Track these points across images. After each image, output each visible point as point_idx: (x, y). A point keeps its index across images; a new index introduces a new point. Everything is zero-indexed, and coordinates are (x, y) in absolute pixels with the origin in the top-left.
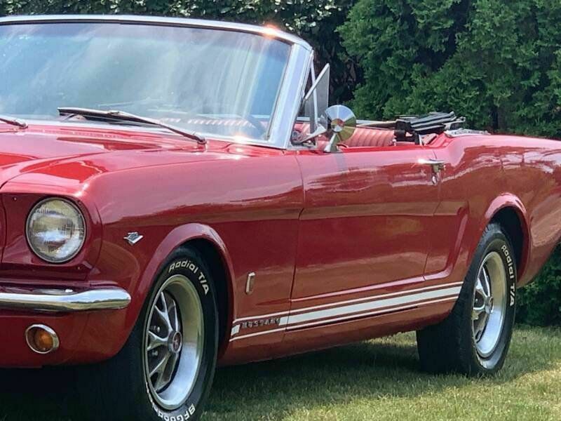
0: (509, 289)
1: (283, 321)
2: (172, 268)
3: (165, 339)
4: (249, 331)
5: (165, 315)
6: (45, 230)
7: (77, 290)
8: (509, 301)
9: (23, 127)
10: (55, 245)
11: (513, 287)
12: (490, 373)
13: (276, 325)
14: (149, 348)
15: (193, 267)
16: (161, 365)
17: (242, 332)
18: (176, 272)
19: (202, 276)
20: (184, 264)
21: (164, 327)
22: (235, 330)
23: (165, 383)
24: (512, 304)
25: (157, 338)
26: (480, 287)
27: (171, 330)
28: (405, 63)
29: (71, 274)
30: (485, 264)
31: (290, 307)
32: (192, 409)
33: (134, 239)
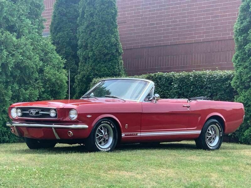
1: (138, 134)
2: (102, 122)
3: (102, 135)
4: (127, 135)
5: (103, 131)
6: (71, 115)
7: (76, 125)
9: (97, 99)
10: (73, 118)
11: (221, 132)
12: (213, 150)
14: (97, 137)
15: (109, 122)
16: (102, 140)
17: (125, 136)
18: (103, 123)
19: (111, 124)
20: (106, 122)
22: (123, 135)
23: (104, 144)
24: (221, 136)
25: (100, 135)
26: (210, 132)
27: (104, 134)
28: (241, 89)
29: (75, 122)
30: (212, 127)
31: (141, 132)
32: (109, 149)
33: (89, 116)
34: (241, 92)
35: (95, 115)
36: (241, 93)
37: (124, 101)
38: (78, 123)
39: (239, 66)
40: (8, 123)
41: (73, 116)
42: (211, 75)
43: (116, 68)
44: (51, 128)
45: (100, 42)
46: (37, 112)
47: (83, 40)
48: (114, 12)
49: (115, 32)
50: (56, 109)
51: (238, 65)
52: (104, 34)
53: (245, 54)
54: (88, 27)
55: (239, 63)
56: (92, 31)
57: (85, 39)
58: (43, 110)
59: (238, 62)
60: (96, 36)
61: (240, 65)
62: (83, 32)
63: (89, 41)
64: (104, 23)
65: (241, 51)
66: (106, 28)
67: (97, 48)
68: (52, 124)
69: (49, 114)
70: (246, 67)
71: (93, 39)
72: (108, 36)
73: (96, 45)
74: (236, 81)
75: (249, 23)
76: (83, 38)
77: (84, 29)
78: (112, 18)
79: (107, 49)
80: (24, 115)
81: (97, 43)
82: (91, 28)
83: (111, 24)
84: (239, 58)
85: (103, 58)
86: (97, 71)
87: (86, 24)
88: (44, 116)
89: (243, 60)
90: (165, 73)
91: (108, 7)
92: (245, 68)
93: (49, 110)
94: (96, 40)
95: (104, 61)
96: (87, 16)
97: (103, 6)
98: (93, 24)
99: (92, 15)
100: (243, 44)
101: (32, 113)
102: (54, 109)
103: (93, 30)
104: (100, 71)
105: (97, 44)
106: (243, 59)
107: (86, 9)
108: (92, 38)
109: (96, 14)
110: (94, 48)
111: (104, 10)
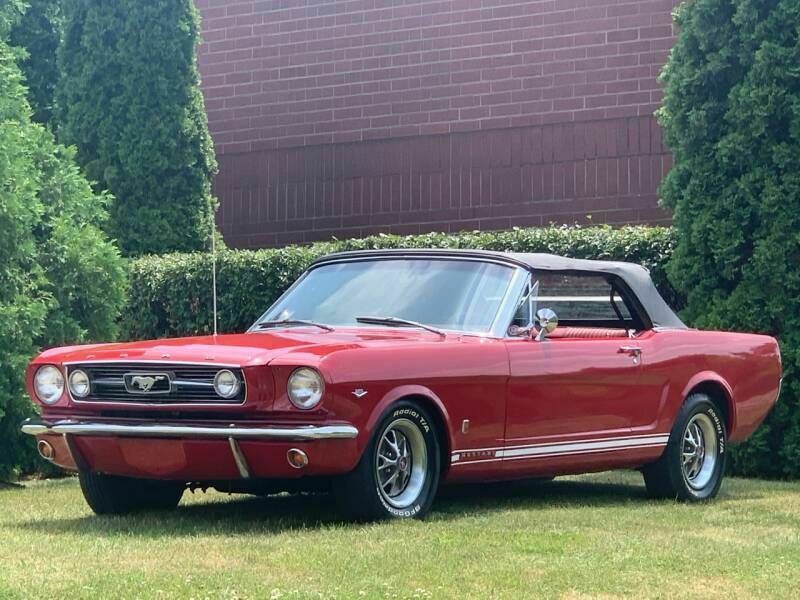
0: (718, 441)
1: (498, 454)
2: (396, 413)
3: (395, 461)
4: (468, 459)
5: (395, 446)
6: (298, 388)
8: (719, 449)
9: (330, 330)
10: (305, 399)
11: (722, 440)
12: (701, 501)
13: (493, 456)
14: (380, 468)
15: (414, 414)
16: (392, 479)
17: (461, 459)
18: (397, 418)
19: (423, 420)
20: (407, 411)
21: (394, 453)
22: (455, 458)
23: (399, 491)
24: (722, 451)
25: (387, 460)
26: (691, 439)
27: (399, 455)
28: (708, 289)
29: (315, 416)
30: (695, 422)
31: (504, 444)
32: (418, 508)
33: (360, 393)
34: (706, 299)
35: (378, 389)
36: (709, 304)
37: (438, 336)
38: (324, 420)
39: (696, 209)
40: (28, 423)
41: (306, 391)
42: (583, 242)
43: (199, 221)
44: (225, 438)
45: (143, 132)
46: (159, 380)
47: (83, 126)
48: (188, 28)
49: (193, 99)
50: (239, 369)
51: (691, 206)
52: (157, 105)
53: (716, 170)
54: (96, 79)
55: (695, 201)
56: (110, 95)
57: (89, 123)
58: (181, 371)
59: (693, 198)
60: (126, 110)
61: (702, 207)
62: (78, 99)
63: (103, 128)
64: (155, 67)
65: (698, 159)
66: (163, 84)
67: (132, 152)
68: (226, 425)
69: (212, 389)
70: (724, 214)
71: (118, 122)
72: (168, 113)
73: (130, 141)
74: (687, 262)
75: (729, 66)
76: (81, 120)
77: (84, 89)
78: (183, 49)
79: (169, 157)
80: (97, 391)
81: (134, 137)
82: (110, 82)
83: (180, 71)
84: (693, 181)
85: (155, 188)
86: (136, 231)
87: (89, 69)
88: (185, 393)
89: (707, 190)
90: (408, 238)
91: (167, 11)
92: (719, 217)
93: (210, 372)
94: (129, 126)
95: (157, 199)
96: (93, 42)
97: (149, 9)
98: (116, 69)
99: (110, 40)
100: (706, 134)
101: (136, 385)
102: (233, 370)
103: (114, 90)
104: (146, 231)
105: (133, 141)
106: (709, 186)
107: (89, 19)
108: (115, 118)
109: (126, 37)
110: (121, 152)
111: (154, 23)
